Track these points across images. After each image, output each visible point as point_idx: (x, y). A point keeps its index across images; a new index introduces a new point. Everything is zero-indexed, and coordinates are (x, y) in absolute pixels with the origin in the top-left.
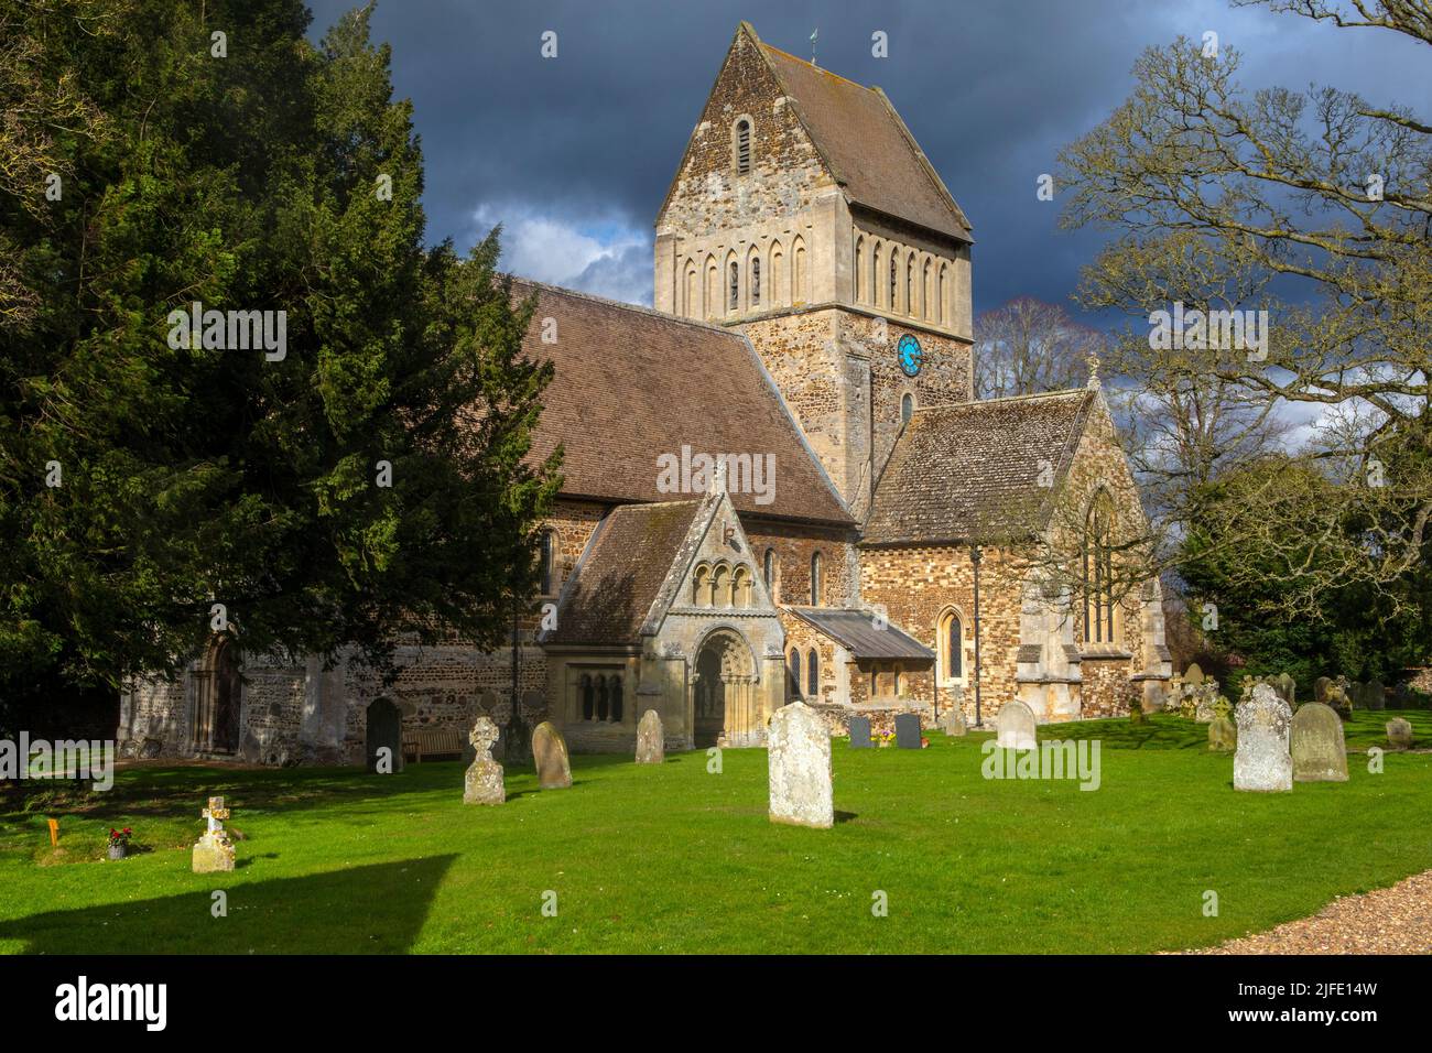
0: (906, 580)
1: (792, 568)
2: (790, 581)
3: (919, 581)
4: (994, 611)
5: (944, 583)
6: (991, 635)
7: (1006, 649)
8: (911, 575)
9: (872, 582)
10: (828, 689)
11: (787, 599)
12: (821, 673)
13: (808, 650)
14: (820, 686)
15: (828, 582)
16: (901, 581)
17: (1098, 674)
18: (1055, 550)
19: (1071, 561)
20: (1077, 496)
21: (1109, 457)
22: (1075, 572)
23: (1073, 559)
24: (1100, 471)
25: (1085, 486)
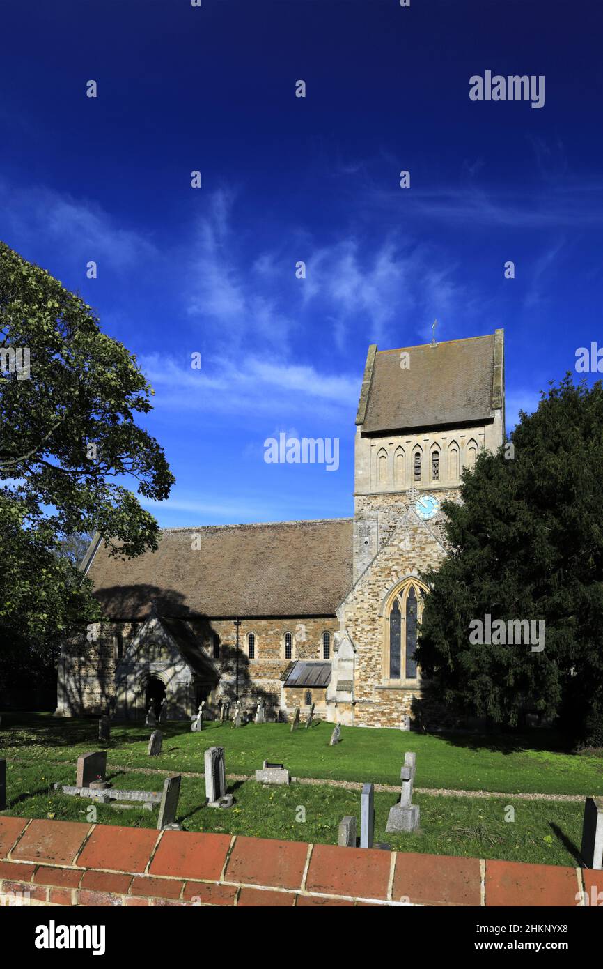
1: (304, 640)
2: (303, 647)
11: (301, 656)
17: (402, 700)
18: (349, 622)
19: (368, 628)
20: (379, 586)
21: (426, 555)
22: (374, 635)
23: (371, 627)
24: (411, 566)
25: (390, 579)
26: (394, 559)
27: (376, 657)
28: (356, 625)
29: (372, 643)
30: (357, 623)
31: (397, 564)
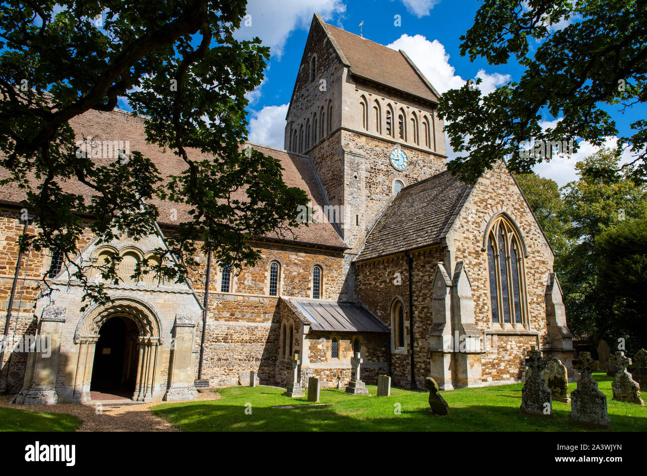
0: (376, 283)
2: (292, 281)
4: (420, 299)
6: (419, 316)
7: (428, 326)
8: (378, 279)
9: (361, 285)
11: (290, 293)
12: (294, 341)
13: (289, 325)
14: (293, 350)
17: (506, 347)
18: (459, 253)
19: (474, 261)
20: (479, 217)
21: (509, 195)
22: (479, 270)
23: (476, 261)
24: (501, 203)
25: (487, 211)
26: (488, 192)
27: (483, 295)
28: (464, 257)
29: (478, 279)
30: (465, 254)
31: (491, 198)
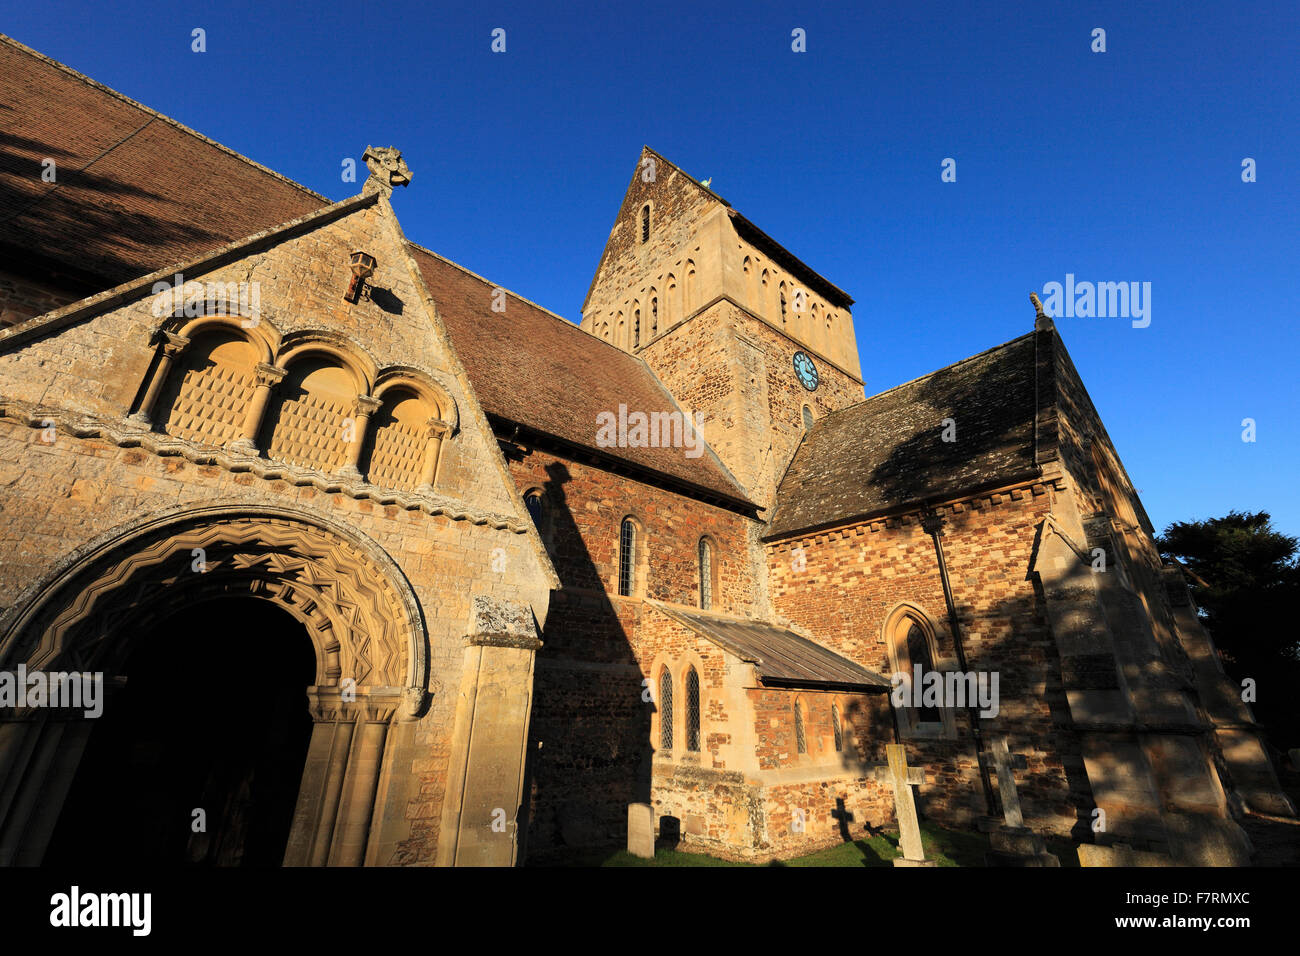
0: (830, 578)
1: (668, 549)
2: (664, 567)
3: (850, 575)
4: (984, 604)
5: (888, 572)
8: (837, 569)
9: (785, 586)
10: (718, 740)
11: (660, 593)
12: (705, 709)
13: (685, 668)
14: (704, 734)
15: (724, 579)
16: (824, 578)
18: (1077, 497)
